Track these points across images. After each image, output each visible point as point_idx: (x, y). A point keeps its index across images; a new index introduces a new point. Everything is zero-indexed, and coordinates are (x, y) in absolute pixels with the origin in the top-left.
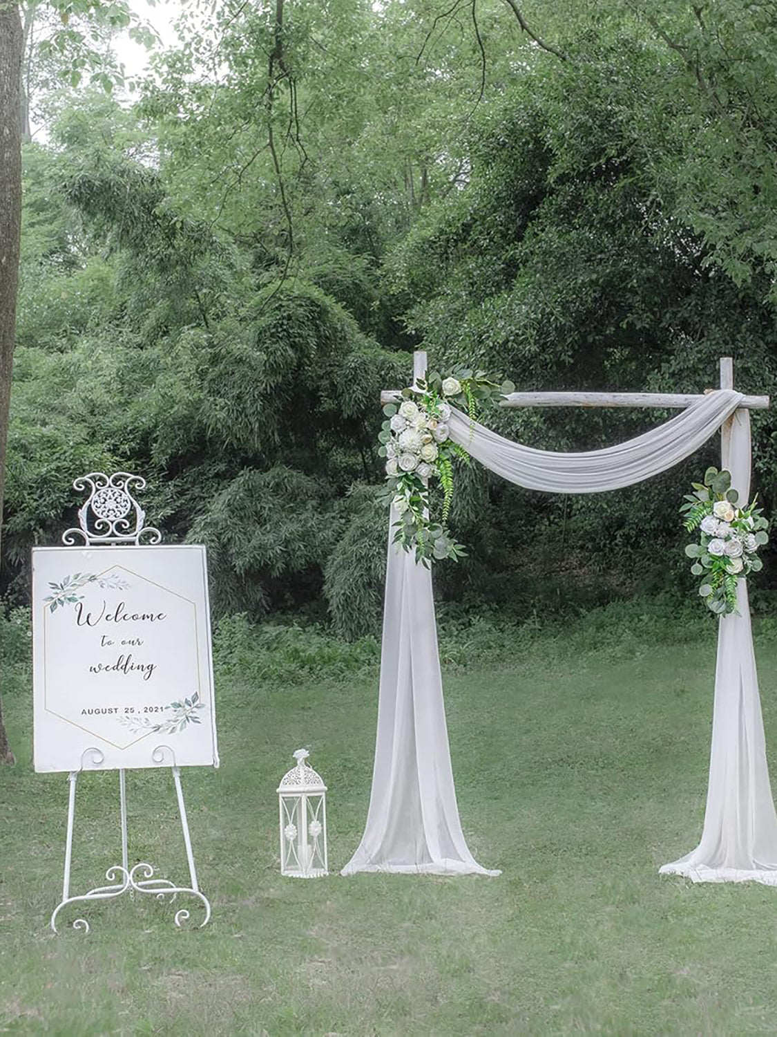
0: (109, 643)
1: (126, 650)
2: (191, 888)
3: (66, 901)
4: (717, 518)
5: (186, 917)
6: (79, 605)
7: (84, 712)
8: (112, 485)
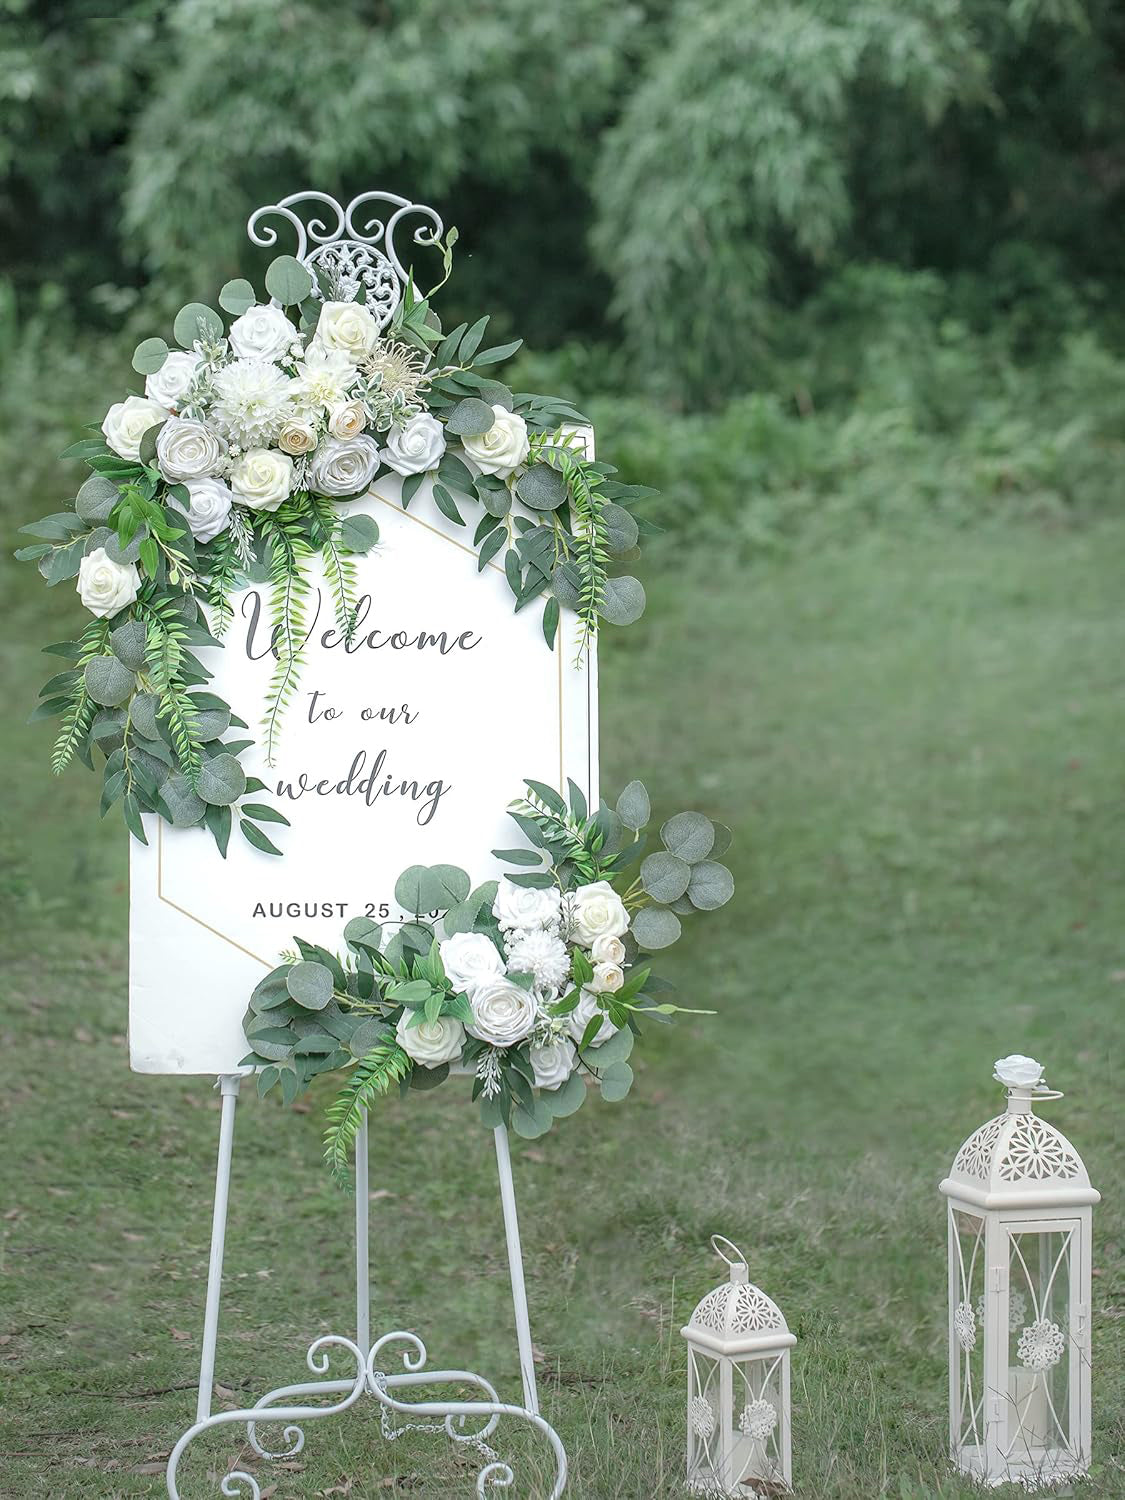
0: (328, 714)
1: (376, 736)
2: (522, 1405)
3: (204, 1420)
5: (503, 1483)
6: (252, 599)
7: (259, 910)
8: (352, 231)
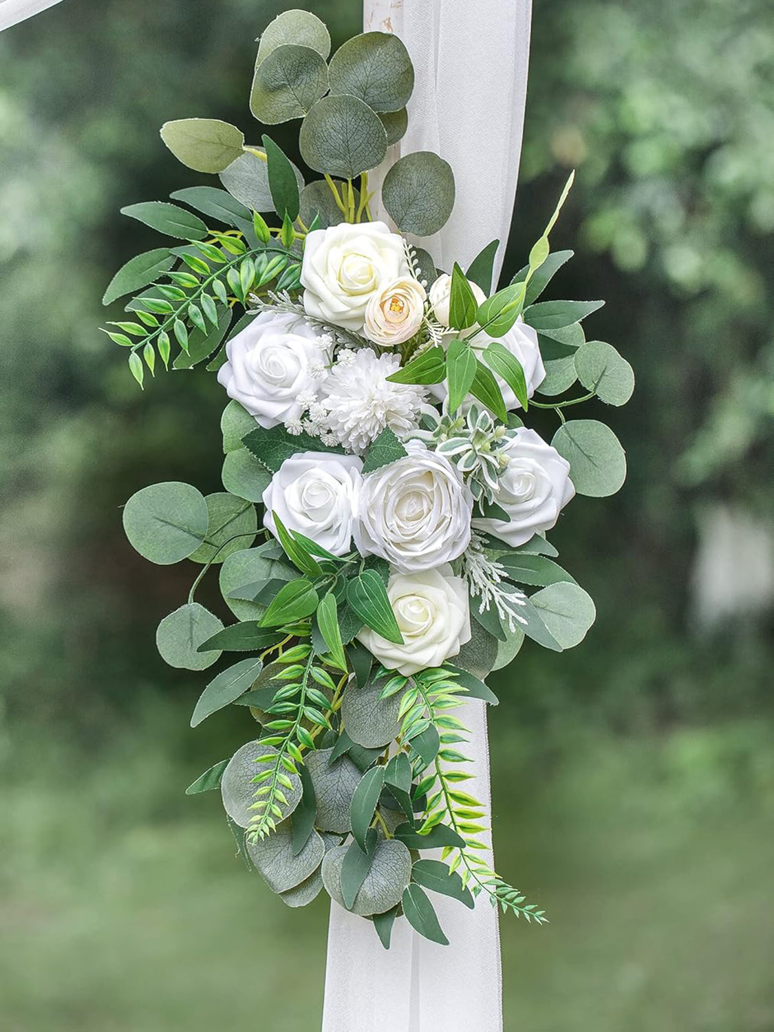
4: (323, 325)
